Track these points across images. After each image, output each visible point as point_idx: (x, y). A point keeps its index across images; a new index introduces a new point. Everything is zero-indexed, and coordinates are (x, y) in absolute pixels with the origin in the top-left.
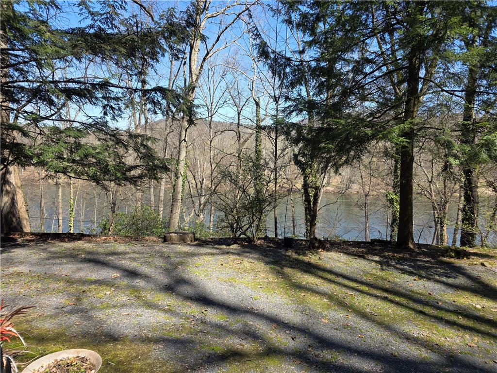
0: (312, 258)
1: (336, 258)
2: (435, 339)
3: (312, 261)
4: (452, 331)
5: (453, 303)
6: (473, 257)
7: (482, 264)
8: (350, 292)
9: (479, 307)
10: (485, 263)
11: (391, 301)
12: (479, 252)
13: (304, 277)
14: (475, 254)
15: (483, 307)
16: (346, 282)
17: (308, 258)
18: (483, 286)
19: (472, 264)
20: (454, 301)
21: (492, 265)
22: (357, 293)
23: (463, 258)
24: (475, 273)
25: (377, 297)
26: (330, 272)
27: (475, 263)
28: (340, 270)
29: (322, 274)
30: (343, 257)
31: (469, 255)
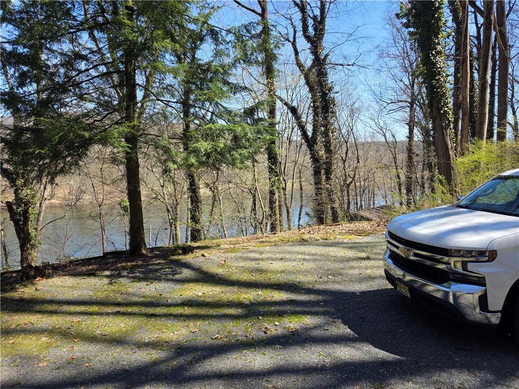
0: (26, 292)
1: (60, 284)
2: (164, 337)
3: (26, 296)
4: (180, 324)
5: (180, 297)
6: (196, 251)
7: (203, 255)
8: (76, 319)
9: (200, 294)
10: (205, 254)
11: (123, 314)
12: (201, 245)
13: (13, 319)
14: (198, 248)
15: (204, 293)
16: (72, 308)
17: (19, 293)
18: (203, 274)
19: (195, 257)
20: (181, 295)
21: (210, 254)
22: (86, 317)
23: (188, 253)
24: (197, 265)
25: (108, 314)
26: (51, 302)
27: (197, 255)
28: (64, 297)
29: (40, 308)
30: (69, 281)
31: (193, 250)
